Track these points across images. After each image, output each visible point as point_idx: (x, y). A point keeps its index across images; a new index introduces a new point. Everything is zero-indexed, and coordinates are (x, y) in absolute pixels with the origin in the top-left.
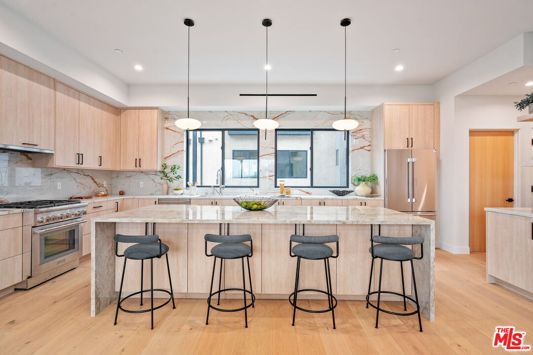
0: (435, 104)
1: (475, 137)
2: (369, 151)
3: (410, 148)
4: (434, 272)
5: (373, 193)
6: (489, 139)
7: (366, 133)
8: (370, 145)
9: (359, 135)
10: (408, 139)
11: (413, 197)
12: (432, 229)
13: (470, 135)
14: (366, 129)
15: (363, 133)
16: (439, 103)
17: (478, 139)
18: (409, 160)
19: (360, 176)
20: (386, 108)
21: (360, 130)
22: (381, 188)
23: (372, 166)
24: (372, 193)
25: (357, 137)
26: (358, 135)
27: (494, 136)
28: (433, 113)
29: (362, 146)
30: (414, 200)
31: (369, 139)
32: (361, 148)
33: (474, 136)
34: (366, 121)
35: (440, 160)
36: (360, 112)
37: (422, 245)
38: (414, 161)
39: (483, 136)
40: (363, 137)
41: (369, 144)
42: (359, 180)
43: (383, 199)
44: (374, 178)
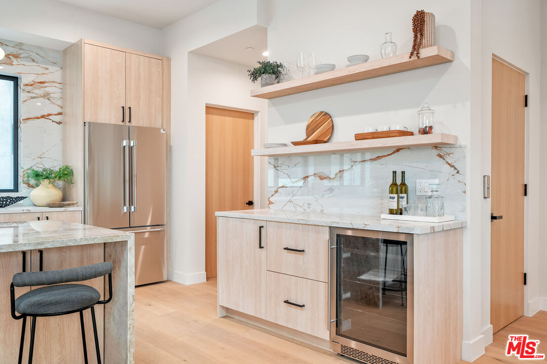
0: (164, 60)
1: (213, 116)
2: (60, 123)
3: (128, 124)
4: (133, 319)
5: (64, 201)
6: (228, 120)
7: (55, 91)
8: (60, 114)
9: (40, 92)
10: (123, 107)
11: (131, 203)
12: (130, 248)
13: (207, 113)
14: (54, 82)
15: (47, 89)
16: (169, 59)
17: (216, 119)
18: (125, 143)
19: (41, 170)
20: (87, 50)
21: (41, 83)
22: (79, 190)
23: (64, 152)
24: (64, 199)
25: (35, 95)
26: (36, 91)
27: (234, 117)
28: (161, 72)
29: (45, 113)
30: (133, 209)
31: (60, 103)
32: (43, 117)
33: (212, 114)
34: (52, 68)
35: (170, 147)
36: (41, 48)
37: (110, 276)
38: (132, 145)
39: (222, 115)
40: (47, 96)
41: (59, 110)
42: (37, 175)
43: (81, 209)
44: (66, 172)
